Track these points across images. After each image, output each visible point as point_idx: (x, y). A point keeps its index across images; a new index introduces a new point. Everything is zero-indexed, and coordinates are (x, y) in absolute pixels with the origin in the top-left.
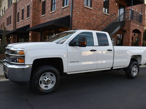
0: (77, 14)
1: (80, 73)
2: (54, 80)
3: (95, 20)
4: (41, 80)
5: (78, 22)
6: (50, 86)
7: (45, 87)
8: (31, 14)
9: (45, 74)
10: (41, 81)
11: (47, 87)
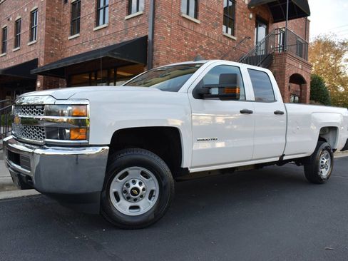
0: (166, 33)
1: (210, 172)
2: (154, 188)
3: (205, 50)
4: (114, 190)
5: (168, 52)
6: (146, 205)
7: (131, 208)
8: (41, 32)
9: (126, 174)
10: (116, 194)
11: (137, 207)
